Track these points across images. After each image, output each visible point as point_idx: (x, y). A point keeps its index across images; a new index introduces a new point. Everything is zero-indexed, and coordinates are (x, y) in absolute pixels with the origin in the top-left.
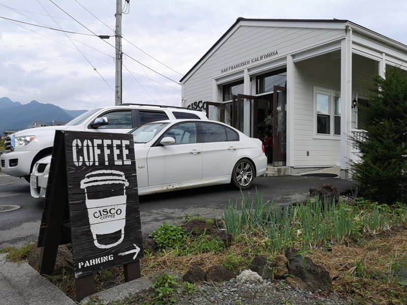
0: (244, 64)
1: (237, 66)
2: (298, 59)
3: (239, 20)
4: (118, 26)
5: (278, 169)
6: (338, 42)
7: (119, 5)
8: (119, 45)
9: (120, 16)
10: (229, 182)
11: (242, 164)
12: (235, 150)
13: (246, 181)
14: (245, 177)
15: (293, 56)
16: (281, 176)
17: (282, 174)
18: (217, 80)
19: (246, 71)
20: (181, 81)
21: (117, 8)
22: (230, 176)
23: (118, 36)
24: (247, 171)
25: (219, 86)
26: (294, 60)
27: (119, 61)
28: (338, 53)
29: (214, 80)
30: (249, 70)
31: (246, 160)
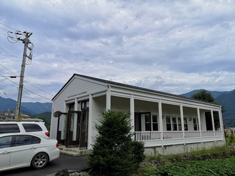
0: (75, 95)
1: (73, 96)
2: (94, 96)
3: (74, 75)
4: (23, 71)
5: (81, 151)
6: (106, 91)
7: (24, 62)
8: (22, 81)
9: (24, 67)
10: (29, 165)
11: (39, 155)
12: (35, 148)
13: (41, 164)
14: (41, 162)
15: (92, 95)
16: (82, 155)
17: (83, 154)
18: (66, 101)
19: (76, 99)
20: (52, 100)
21: (23, 63)
22: (30, 162)
23: (22, 77)
24: (43, 159)
25: (67, 104)
26: (93, 96)
27: (21, 89)
28: (105, 96)
29: (64, 101)
30: (77, 98)
31: (43, 153)
